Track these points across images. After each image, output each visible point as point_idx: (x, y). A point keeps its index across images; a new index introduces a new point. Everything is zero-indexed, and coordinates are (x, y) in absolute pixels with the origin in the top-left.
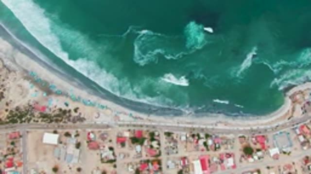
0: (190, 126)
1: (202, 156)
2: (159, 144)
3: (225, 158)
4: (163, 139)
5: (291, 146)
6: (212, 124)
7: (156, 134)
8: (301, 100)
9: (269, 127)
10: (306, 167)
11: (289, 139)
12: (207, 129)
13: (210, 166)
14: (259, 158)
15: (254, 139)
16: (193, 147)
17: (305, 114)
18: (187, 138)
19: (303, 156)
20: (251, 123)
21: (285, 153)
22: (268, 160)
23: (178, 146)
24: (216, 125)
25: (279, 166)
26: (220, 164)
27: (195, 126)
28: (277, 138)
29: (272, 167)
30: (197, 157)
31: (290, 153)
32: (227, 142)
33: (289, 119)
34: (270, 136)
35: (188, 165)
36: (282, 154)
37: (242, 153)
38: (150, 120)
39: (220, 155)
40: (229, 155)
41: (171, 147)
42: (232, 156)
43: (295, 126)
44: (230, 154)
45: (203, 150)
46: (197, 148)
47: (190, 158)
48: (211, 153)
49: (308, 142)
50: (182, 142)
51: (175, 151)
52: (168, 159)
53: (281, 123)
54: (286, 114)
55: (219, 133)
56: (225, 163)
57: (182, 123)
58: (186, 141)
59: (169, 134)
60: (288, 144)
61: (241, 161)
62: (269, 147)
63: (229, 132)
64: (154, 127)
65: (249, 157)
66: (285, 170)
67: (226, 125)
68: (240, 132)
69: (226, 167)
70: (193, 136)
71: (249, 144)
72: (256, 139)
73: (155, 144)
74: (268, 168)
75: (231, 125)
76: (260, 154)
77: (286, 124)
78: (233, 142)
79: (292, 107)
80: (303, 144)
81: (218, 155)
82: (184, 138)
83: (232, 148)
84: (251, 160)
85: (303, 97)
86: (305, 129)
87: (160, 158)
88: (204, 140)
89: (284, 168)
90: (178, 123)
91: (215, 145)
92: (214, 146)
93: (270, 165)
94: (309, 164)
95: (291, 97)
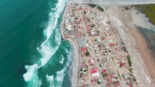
0: (76, 78)
1: (90, 73)
3: (91, 63)
5: (85, 40)
6: (76, 68)
8: (67, 35)
9: (77, 47)
11: (82, 40)
12: (78, 70)
13: (95, 70)
14: (90, 50)
15: (83, 52)
16: (86, 77)
17: (73, 34)
18: (82, 79)
19: (89, 36)
20: (76, 53)
21: (87, 42)
22: (91, 47)
23: (86, 84)
24: (76, 66)
25: (93, 44)
26: (93, 65)
27: (77, 76)
28: (82, 44)
30: (91, 75)
31: (87, 40)
32: (84, 62)
33: (74, 39)
34: (81, 46)
35: (95, 79)
37: (88, 56)
39: (89, 65)
40: (89, 61)
43: (77, 38)
45: (88, 72)
46: (87, 75)
47: (92, 78)
48: (89, 69)
49: (83, 34)
50: (84, 82)
51: (89, 86)
53: (76, 42)
54: (73, 40)
55: (80, 65)
56: (93, 63)
57: (75, 82)
58: (84, 80)
60: (84, 41)
61: (92, 57)
62: (85, 47)
63: (79, 61)
65: (90, 54)
66: (94, 42)
67: (76, 62)
68: (79, 57)
69: (94, 63)
70: (81, 76)
71: (85, 54)
72: (82, 51)
74: (94, 47)
75: (76, 60)
76: (88, 50)
78: (84, 59)
79: (70, 38)
80: (84, 36)
81: (90, 66)
82: (82, 81)
83: (86, 60)
84: (91, 53)
86: (79, 35)
88: (83, 71)
90: (75, 84)
92: (85, 67)
93: (92, 47)
94: (91, 35)
95: (66, 38)
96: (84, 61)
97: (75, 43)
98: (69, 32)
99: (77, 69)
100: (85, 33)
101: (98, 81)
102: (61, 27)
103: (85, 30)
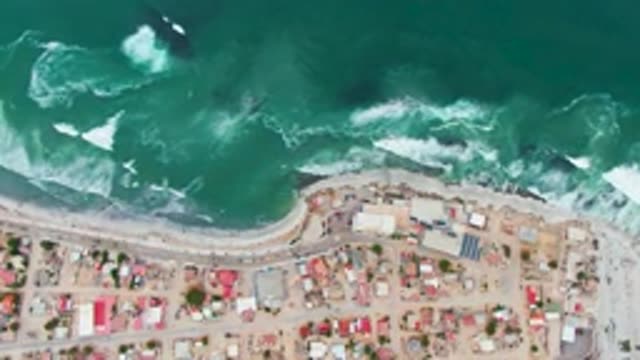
1: (101, 296)
2: (26, 263)
3: (147, 306)
4: (38, 254)
5: (285, 297)
6: (138, 236)
7: (25, 241)
8: (326, 207)
9: (248, 254)
10: (305, 343)
11: (284, 282)
12: (126, 245)
13: (111, 319)
14: (214, 314)
15: (213, 275)
16: (91, 276)
17: (327, 236)
18: (82, 256)
19: (303, 322)
20: (217, 242)
21: (268, 310)
22: (232, 321)
23: (63, 272)
24: (145, 238)
25: (251, 336)
26: (134, 315)
27: (103, 236)
28: (261, 279)
29: (238, 336)
31: (278, 310)
32: (157, 274)
33: (294, 241)
34: (248, 273)
35: (72, 311)
36: (262, 312)
37: (183, 300)
38: (20, 215)
39: (140, 299)
40: (157, 302)
41: (47, 271)
42: (164, 303)
43: (302, 259)
44: (161, 298)
45: (106, 285)
46: (97, 280)
47: (79, 298)
48: (124, 292)
49: (320, 293)
50: (71, 264)
51: (53, 280)
52: (36, 295)
53: (275, 249)
54: (292, 232)
55: (146, 254)
57: (81, 226)
58: (79, 264)
59: (48, 245)
60: (280, 292)
61: (177, 316)
62: (240, 295)
63: (170, 256)
64: (24, 228)
65: (193, 309)
66: (260, 343)
67: (164, 241)
68: (190, 258)
69: (145, 324)
70: (95, 254)
71: (201, 285)
72: (218, 274)
73: (17, 261)
75: (176, 242)
76: (217, 305)
77: (284, 252)
78: (172, 276)
79: (304, 219)
81: (135, 299)
82: (76, 257)
83: (166, 288)
84: (197, 316)
85: (331, 203)
86: (320, 268)
87: (21, 290)
88: (114, 266)
89: (259, 341)
91: (134, 277)
92: (130, 278)
93: (232, 331)
94: (309, 338)
95: (309, 200)
96: (161, 276)
97: (273, 242)
98: (344, 219)
99: (131, 241)
100: (329, 306)
101: (60, 324)
102: (388, 177)
103: (349, 309)
